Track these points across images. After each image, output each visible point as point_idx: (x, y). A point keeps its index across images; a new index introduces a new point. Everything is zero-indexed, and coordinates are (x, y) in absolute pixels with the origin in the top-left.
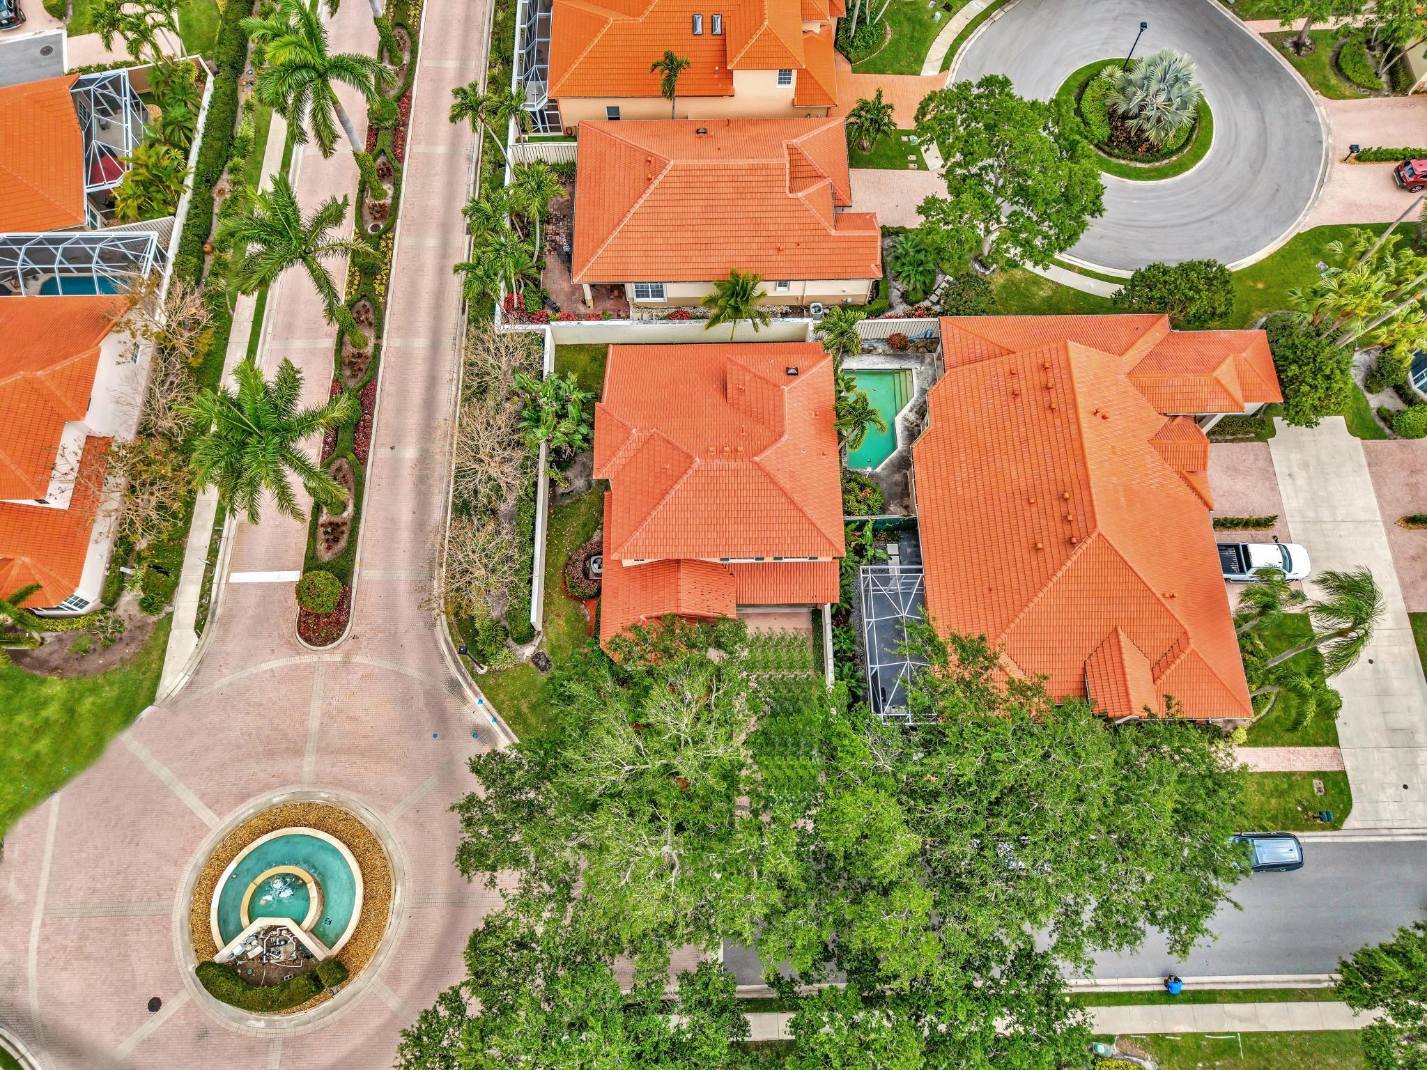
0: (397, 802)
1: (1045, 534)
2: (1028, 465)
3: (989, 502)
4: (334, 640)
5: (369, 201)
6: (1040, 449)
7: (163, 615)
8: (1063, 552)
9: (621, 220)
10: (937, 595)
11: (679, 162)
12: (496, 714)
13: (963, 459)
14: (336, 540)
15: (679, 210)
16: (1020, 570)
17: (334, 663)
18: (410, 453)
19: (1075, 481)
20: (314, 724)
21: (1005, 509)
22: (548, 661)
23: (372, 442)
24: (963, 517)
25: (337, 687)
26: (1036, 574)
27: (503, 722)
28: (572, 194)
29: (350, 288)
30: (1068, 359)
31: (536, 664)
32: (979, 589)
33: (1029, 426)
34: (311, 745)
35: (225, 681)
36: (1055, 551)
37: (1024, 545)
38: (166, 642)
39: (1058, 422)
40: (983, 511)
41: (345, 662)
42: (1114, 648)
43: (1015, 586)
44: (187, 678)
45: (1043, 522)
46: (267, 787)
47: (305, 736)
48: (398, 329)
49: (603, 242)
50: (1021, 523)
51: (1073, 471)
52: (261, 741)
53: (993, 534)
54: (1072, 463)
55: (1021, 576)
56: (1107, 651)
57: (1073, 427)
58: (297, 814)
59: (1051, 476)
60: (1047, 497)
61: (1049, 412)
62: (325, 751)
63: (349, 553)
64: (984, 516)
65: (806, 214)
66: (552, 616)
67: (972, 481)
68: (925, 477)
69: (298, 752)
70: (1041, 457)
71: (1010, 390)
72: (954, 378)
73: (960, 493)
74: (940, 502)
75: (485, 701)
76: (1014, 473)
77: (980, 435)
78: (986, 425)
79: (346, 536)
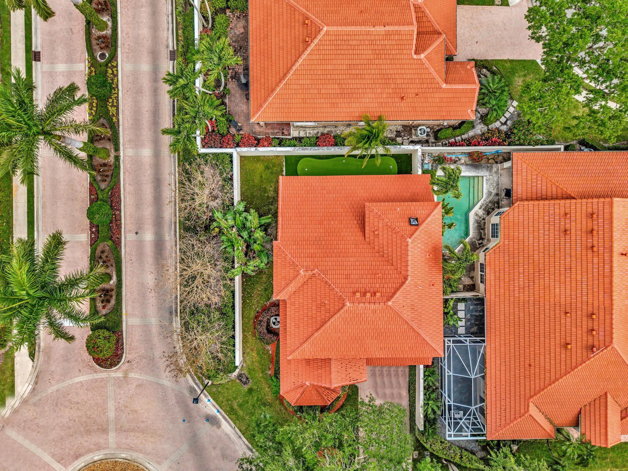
0: (166, 458)
1: (574, 338)
2: (568, 287)
3: (537, 307)
4: (116, 365)
5: (95, 32)
6: (579, 277)
7: (7, 348)
8: (585, 354)
9: (285, 75)
10: (493, 360)
11: (331, 28)
12: (219, 408)
13: (521, 271)
14: (108, 301)
15: (329, 67)
16: (553, 358)
17: (118, 378)
18: (149, 236)
19: (602, 307)
20: (111, 414)
21: (547, 314)
22: (247, 378)
23: (123, 230)
24: (517, 312)
25: (122, 392)
26: (563, 363)
27: (223, 413)
28: (246, 28)
29: (91, 109)
30: (611, 213)
31: (241, 380)
32: (522, 363)
33: (573, 259)
34: (112, 427)
35: (54, 388)
36: (579, 351)
37: (558, 342)
38: (13, 366)
39: (596, 260)
40: (532, 311)
41: (125, 377)
42: (603, 404)
43: (547, 368)
44: (30, 387)
45: (574, 330)
46: (89, 451)
47: (107, 421)
48: (130, 141)
49: (272, 91)
50: (558, 327)
51: (601, 299)
52: (82, 425)
53: (537, 329)
54: (601, 293)
55: (553, 362)
56: (597, 406)
57: (607, 267)
58: (109, 467)
59: (585, 298)
60: (579, 313)
61: (590, 251)
62: (120, 430)
63: (117, 309)
64: (532, 316)
65: (426, 71)
66: (248, 350)
67: (526, 289)
68: (493, 278)
69: (104, 430)
70: (579, 283)
71: (562, 228)
72: (521, 209)
73: (517, 295)
74: (502, 298)
75: (212, 400)
76: (557, 290)
77: (536, 256)
78: (542, 250)
79: (114, 297)
